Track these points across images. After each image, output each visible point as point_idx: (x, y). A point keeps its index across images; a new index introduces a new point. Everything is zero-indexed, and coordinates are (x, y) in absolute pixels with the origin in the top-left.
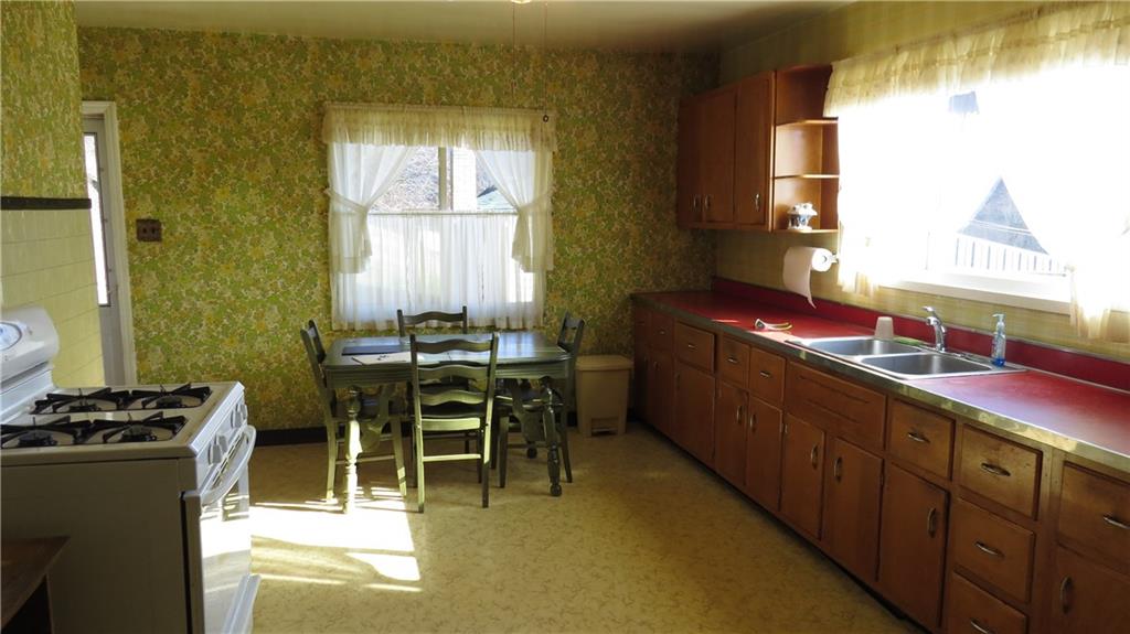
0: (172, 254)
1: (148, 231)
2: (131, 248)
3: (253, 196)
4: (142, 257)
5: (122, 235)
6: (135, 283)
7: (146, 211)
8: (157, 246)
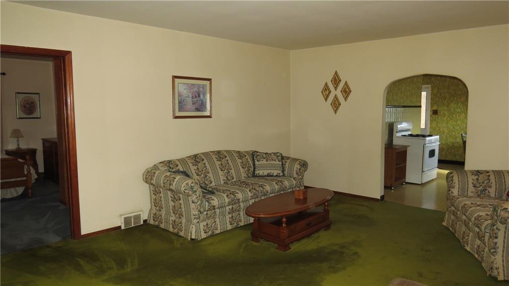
0: (440, 118)
1: (435, 112)
2: (431, 116)
3: (460, 105)
4: (433, 118)
5: (429, 113)
6: (431, 124)
7: (435, 108)
8: (436, 116)
